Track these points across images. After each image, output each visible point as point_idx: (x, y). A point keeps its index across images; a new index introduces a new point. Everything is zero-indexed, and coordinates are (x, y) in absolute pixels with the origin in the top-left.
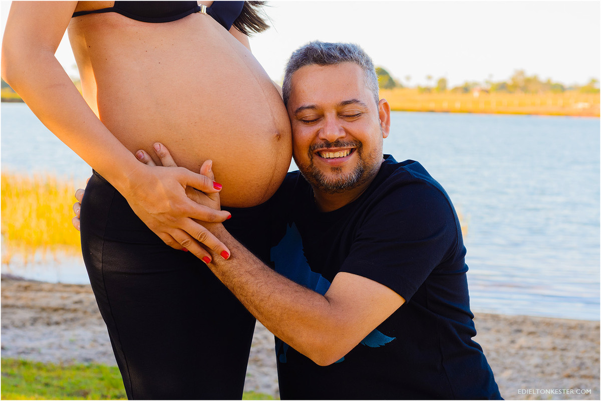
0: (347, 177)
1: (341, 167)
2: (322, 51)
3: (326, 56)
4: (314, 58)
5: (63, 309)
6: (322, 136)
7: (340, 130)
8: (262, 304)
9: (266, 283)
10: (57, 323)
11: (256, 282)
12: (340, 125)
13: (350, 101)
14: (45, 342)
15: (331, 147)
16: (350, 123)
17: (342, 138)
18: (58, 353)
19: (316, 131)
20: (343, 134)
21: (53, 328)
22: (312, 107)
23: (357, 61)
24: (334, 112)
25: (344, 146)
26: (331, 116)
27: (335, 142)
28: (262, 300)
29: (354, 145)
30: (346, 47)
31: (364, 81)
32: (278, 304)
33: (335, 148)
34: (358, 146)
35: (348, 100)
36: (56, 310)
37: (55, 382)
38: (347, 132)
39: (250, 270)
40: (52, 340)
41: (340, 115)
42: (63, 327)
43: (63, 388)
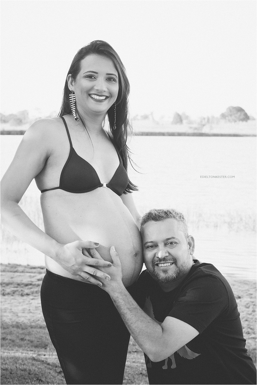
0: (170, 276)
1: (167, 270)
2: (155, 214)
3: (158, 217)
4: (152, 218)
5: (31, 284)
6: (157, 256)
7: (166, 253)
8: (132, 325)
9: (135, 316)
10: (28, 295)
11: (131, 314)
12: (166, 250)
13: (170, 238)
14: (20, 308)
15: (161, 261)
16: (171, 249)
17: (167, 256)
18: (29, 316)
19: (154, 254)
20: (167, 255)
21: (25, 297)
22: (152, 242)
23: (174, 217)
24: (163, 244)
25: (168, 261)
26: (161, 246)
27: (163, 259)
28: (132, 323)
29: (172, 261)
30: (168, 211)
31: (178, 227)
32: (138, 326)
33: (163, 262)
34: (175, 261)
35: (169, 237)
36: (27, 285)
37: (27, 338)
38: (169, 253)
39: (129, 308)
40: (25, 307)
41: (166, 245)
42: (31, 297)
43: (32, 342)
